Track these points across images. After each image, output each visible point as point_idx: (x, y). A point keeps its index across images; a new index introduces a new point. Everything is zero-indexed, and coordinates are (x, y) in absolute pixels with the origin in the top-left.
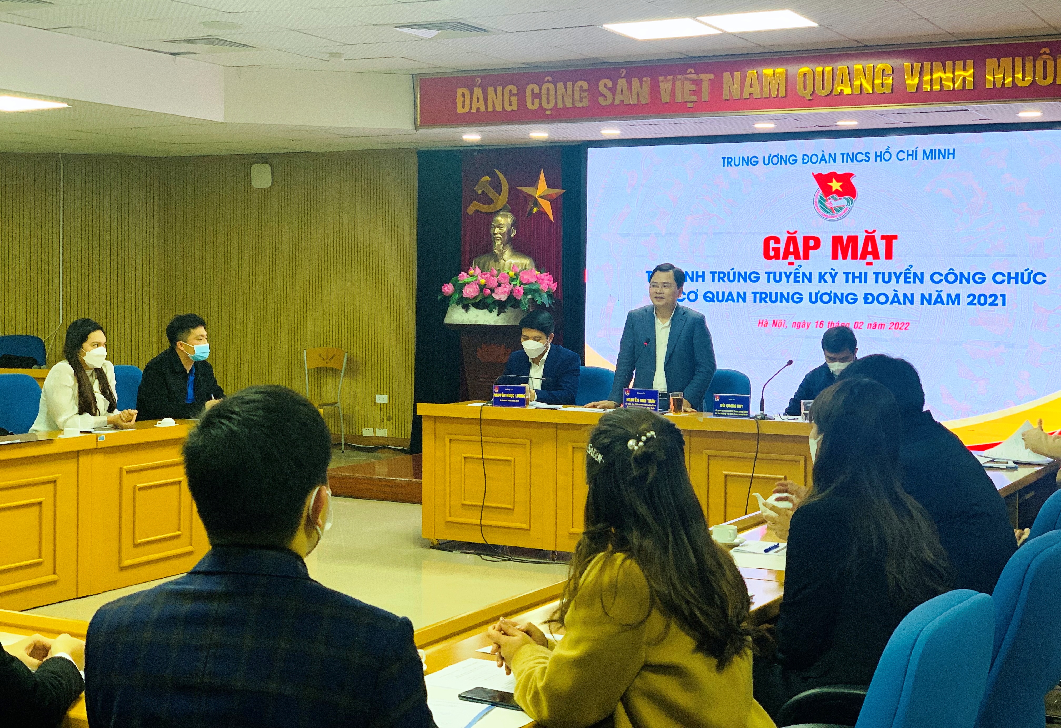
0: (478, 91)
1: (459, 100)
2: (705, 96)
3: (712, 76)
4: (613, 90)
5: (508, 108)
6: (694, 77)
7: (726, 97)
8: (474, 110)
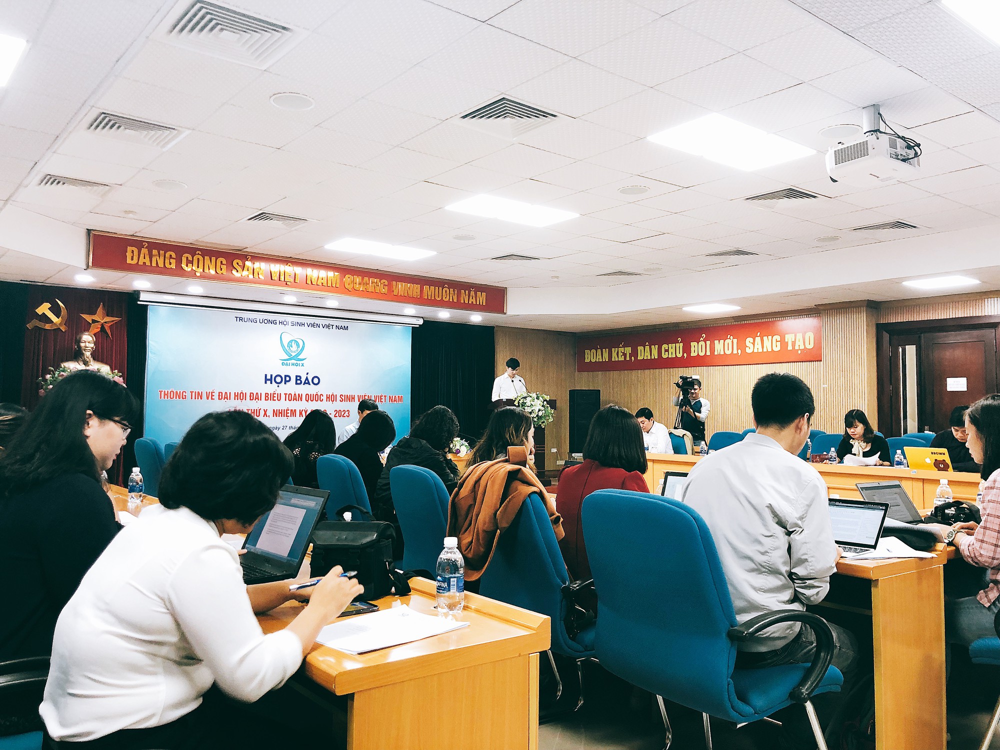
0: (144, 251)
1: (129, 255)
2: (297, 280)
4: (242, 267)
5: (168, 266)
7: (308, 282)
8: (141, 263)
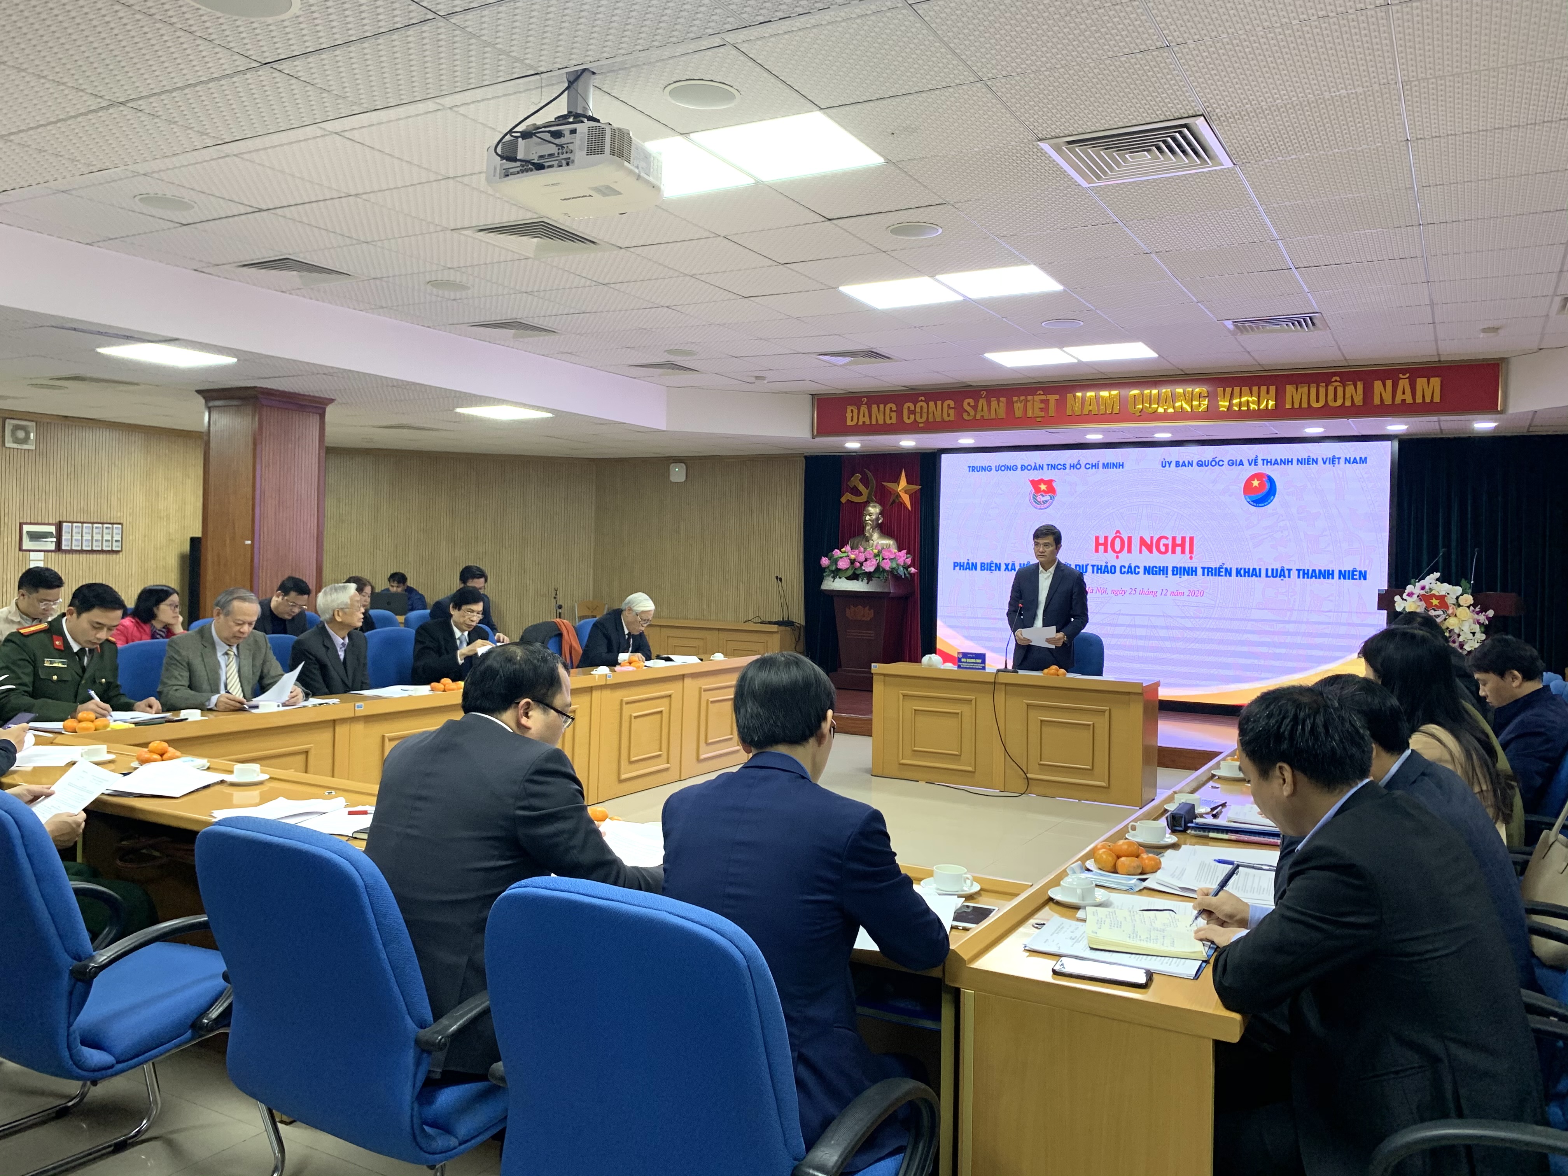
0: (864, 408)
1: (849, 415)
2: (1052, 412)
3: (1057, 397)
4: (975, 408)
5: (888, 421)
6: (1043, 397)
7: (1069, 412)
8: (860, 423)
